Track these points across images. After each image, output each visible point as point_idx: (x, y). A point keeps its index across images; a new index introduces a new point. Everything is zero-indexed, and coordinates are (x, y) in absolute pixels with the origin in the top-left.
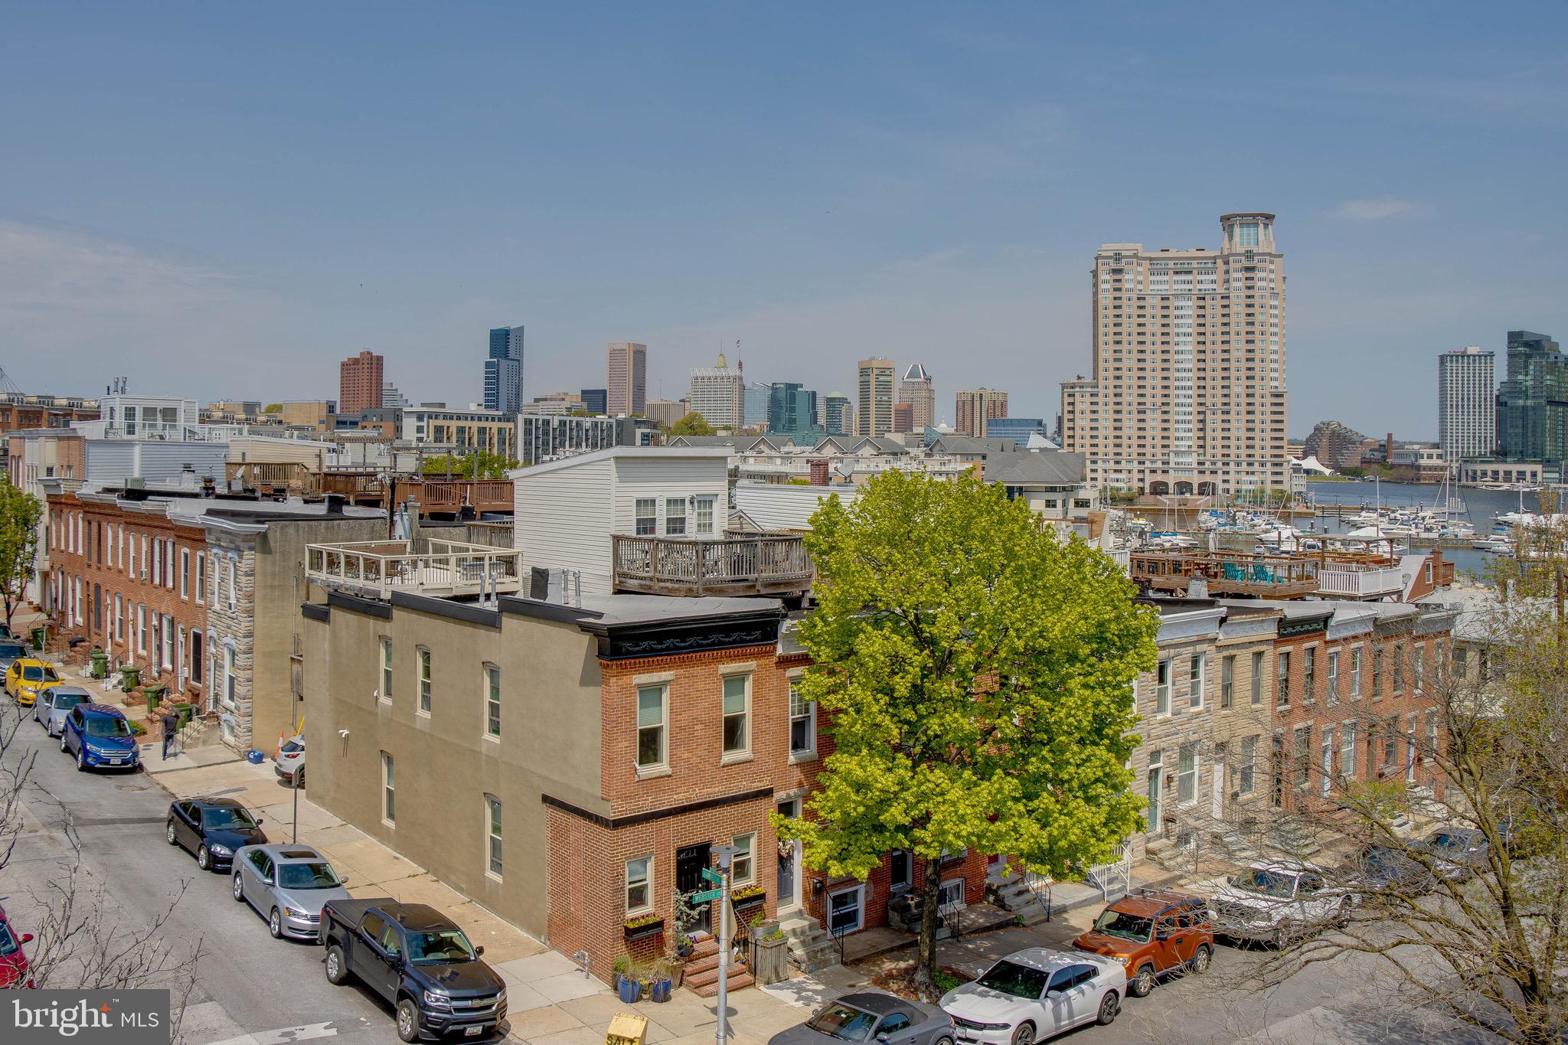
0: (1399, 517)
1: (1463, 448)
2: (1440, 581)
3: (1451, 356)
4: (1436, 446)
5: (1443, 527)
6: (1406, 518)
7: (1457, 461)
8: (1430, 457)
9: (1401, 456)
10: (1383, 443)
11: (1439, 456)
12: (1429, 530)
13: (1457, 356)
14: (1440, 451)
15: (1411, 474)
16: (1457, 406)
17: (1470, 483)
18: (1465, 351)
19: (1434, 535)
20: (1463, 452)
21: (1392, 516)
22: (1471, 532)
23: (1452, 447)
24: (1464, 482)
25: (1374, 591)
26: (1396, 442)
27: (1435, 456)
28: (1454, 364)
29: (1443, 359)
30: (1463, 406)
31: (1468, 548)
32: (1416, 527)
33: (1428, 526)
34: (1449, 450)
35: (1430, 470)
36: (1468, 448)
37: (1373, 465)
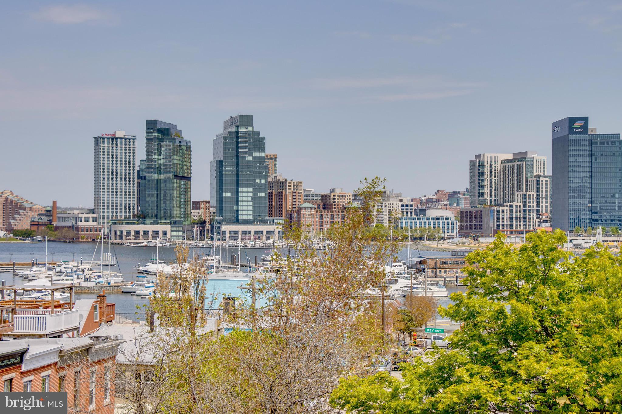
0: (63, 270)
1: (112, 212)
2: (105, 319)
3: (104, 138)
4: (92, 211)
5: (99, 277)
6: (69, 270)
7: (108, 223)
8: (87, 220)
9: (63, 219)
10: (49, 209)
11: (94, 220)
12: (87, 280)
13: (108, 138)
14: (95, 215)
15: (72, 234)
16: (108, 178)
17: (118, 241)
18: (114, 135)
19: (92, 284)
20: (112, 216)
21: (58, 269)
22: (120, 280)
23: (104, 212)
24: (113, 240)
25: (57, 329)
26: (59, 208)
27: (91, 219)
28: (106, 145)
29: (97, 140)
30: (112, 179)
31: (118, 293)
32: (78, 278)
33: (87, 277)
34: (102, 214)
35: (87, 230)
36: (117, 213)
37: (40, 227)
